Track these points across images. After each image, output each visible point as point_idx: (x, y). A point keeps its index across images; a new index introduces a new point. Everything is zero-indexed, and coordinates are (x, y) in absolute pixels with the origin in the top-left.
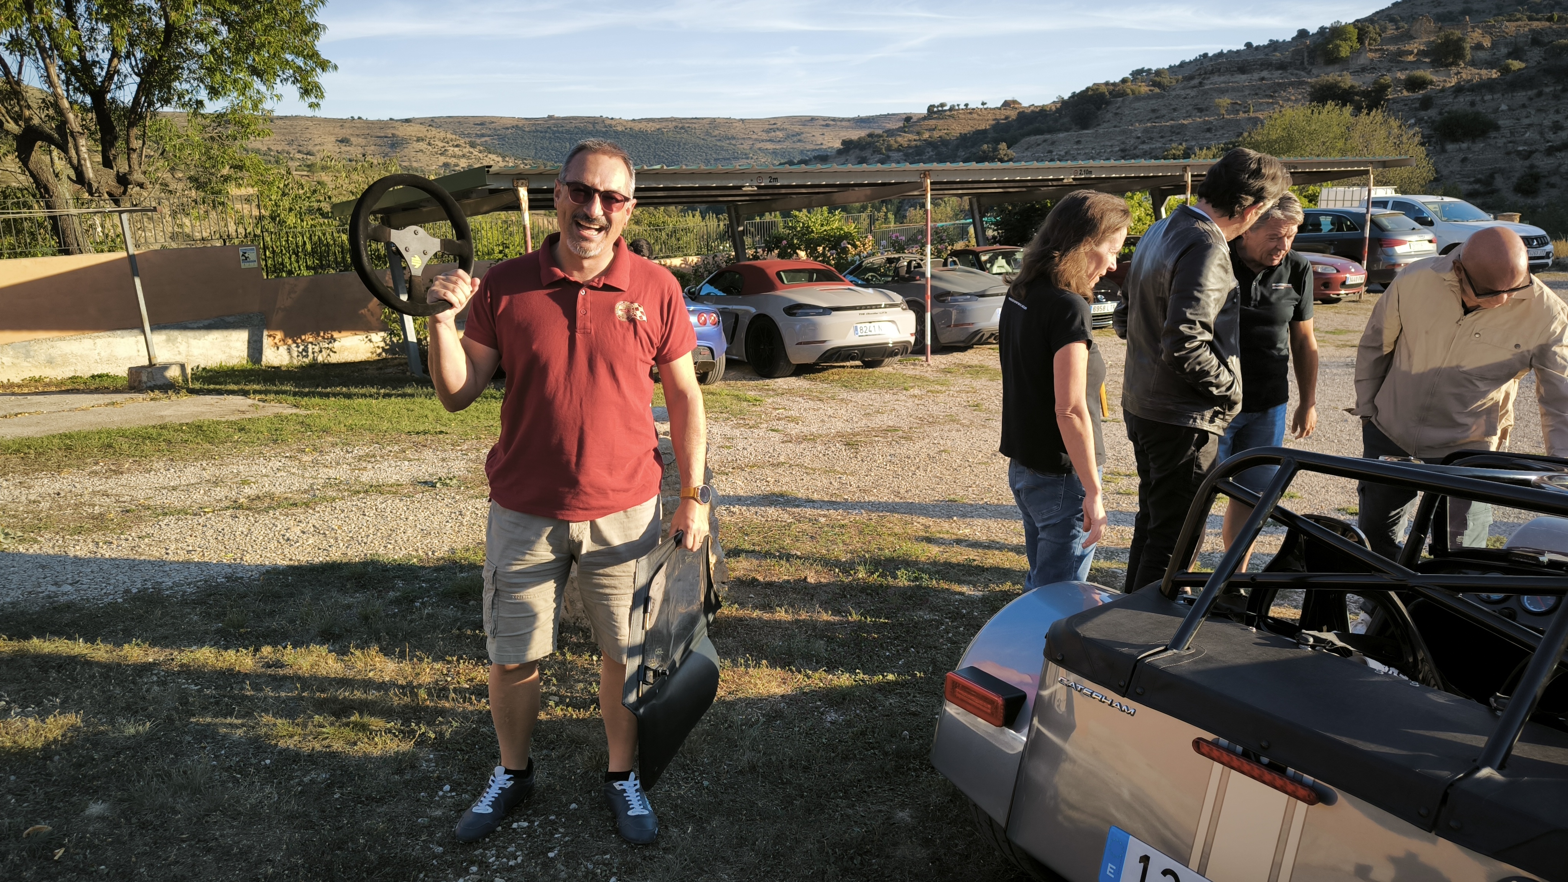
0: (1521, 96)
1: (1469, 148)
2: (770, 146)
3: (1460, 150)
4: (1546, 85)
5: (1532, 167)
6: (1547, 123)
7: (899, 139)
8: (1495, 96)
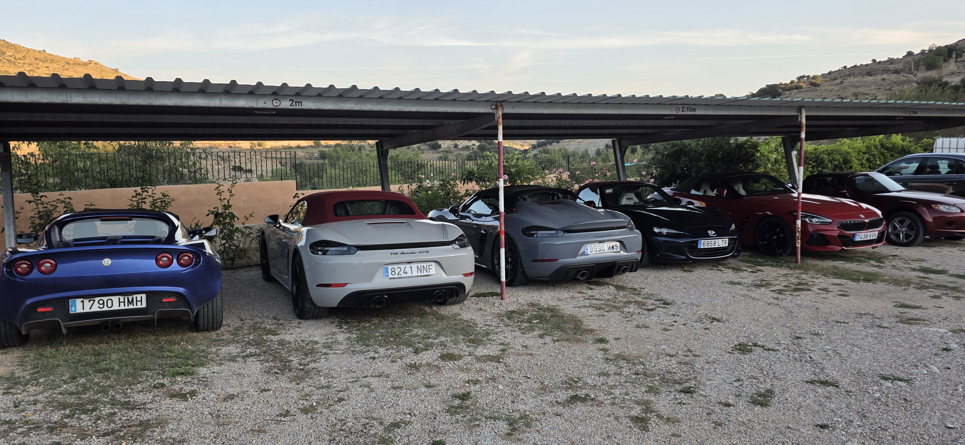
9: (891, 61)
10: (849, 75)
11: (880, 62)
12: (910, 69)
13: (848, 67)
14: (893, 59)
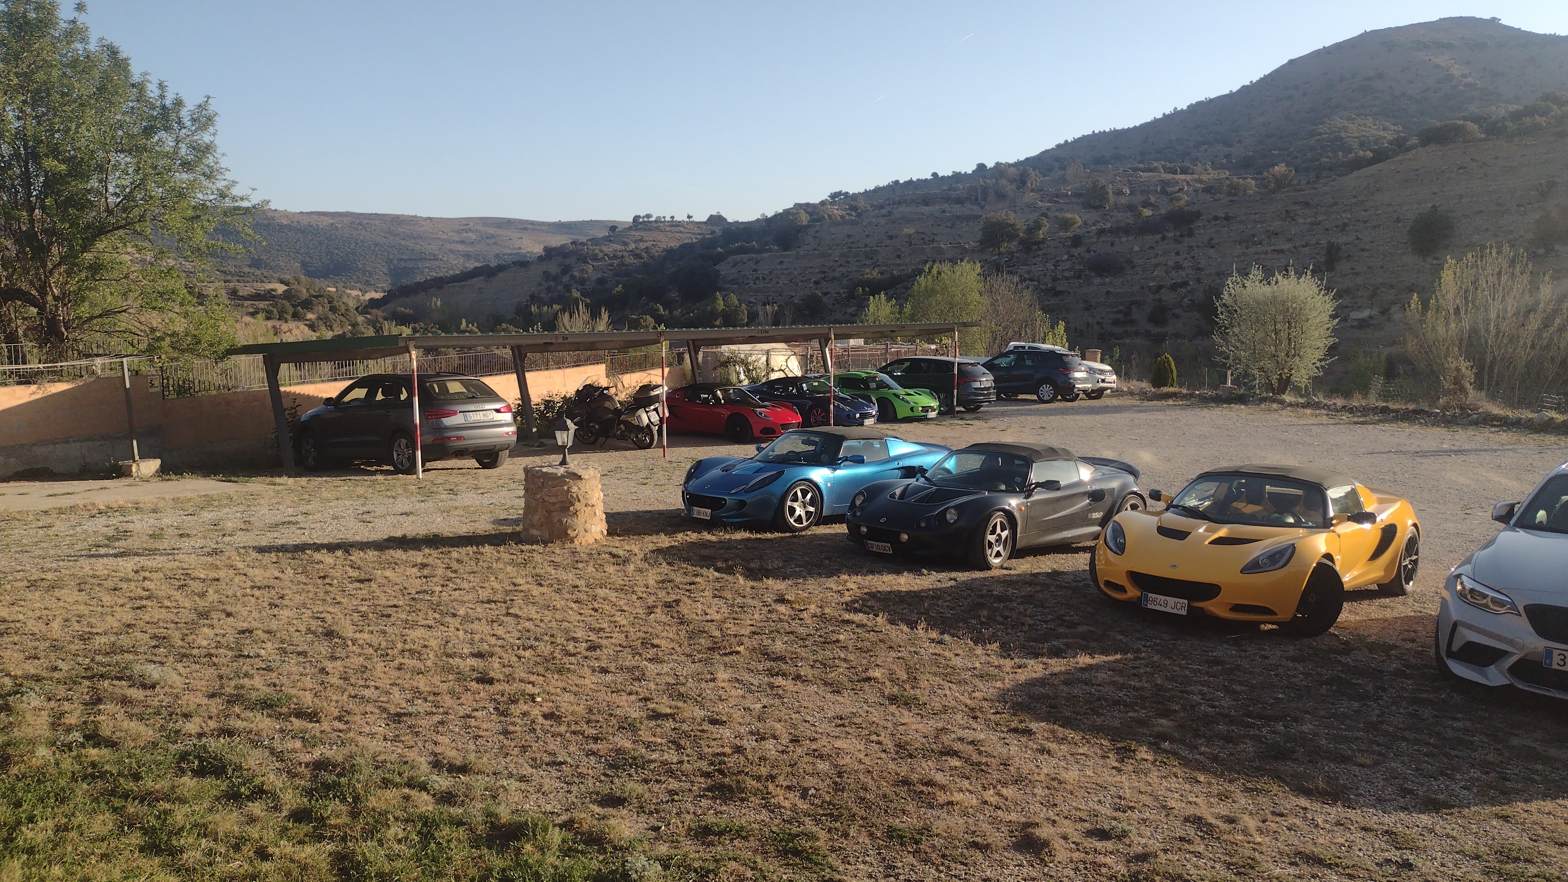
0: (1150, 239)
1: (1111, 283)
2: (460, 247)
3: (1104, 284)
4: (1168, 231)
5: (1160, 300)
6: (1170, 263)
7: (604, 248)
8: (1130, 239)
9: (957, 177)
10: (899, 203)
11: (943, 177)
12: (977, 199)
13: (901, 181)
14: (960, 173)
